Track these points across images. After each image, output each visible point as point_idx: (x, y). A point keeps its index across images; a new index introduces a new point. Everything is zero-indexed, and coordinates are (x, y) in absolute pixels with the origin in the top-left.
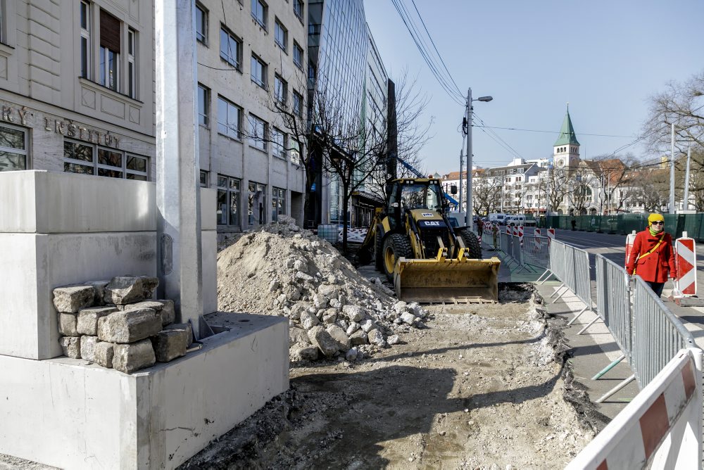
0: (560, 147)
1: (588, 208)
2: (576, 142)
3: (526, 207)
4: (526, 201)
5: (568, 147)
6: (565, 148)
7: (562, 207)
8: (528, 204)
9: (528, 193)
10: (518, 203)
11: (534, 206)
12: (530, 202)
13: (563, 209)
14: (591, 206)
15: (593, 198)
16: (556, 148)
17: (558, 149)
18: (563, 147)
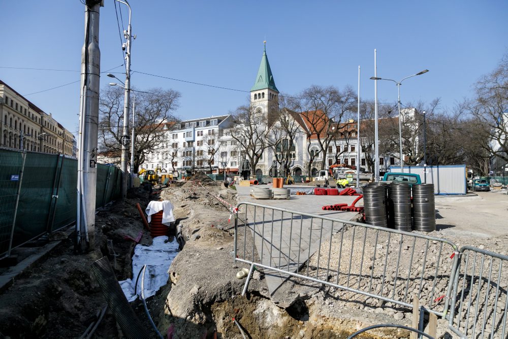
0: (257, 93)
1: (292, 168)
2: (275, 88)
3: (220, 167)
4: (221, 160)
5: (266, 92)
6: (263, 94)
7: (261, 166)
8: (222, 163)
9: (222, 149)
10: (211, 162)
11: (229, 166)
12: (224, 161)
13: (262, 169)
14: (296, 165)
15: (297, 155)
16: (253, 94)
17: (256, 95)
18: (261, 92)
